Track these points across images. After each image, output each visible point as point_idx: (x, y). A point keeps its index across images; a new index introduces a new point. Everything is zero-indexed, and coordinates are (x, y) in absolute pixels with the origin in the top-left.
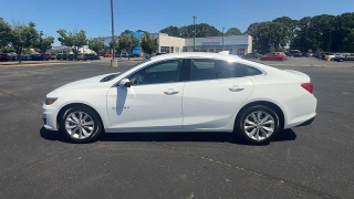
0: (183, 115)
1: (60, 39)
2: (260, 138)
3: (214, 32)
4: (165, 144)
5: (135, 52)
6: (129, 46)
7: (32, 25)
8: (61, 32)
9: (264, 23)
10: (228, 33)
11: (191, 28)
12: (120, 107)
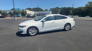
3: (42, 10)
5: (19, 15)
6: (17, 13)
9: (53, 8)
10: (45, 11)
11: (35, 9)
12: (43, 26)
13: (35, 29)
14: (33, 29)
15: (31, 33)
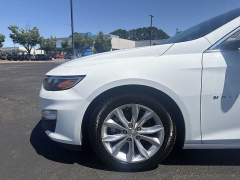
1: (11, 36)
6: (83, 46)
8: (13, 29)
13: (149, 114)
14: (136, 108)
15: (113, 144)
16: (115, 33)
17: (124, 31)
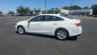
0: (42, 30)
1: (34, 11)
2: (62, 38)
4: (38, 37)
7: (28, 7)
16: (62, 8)
17: (67, 7)
